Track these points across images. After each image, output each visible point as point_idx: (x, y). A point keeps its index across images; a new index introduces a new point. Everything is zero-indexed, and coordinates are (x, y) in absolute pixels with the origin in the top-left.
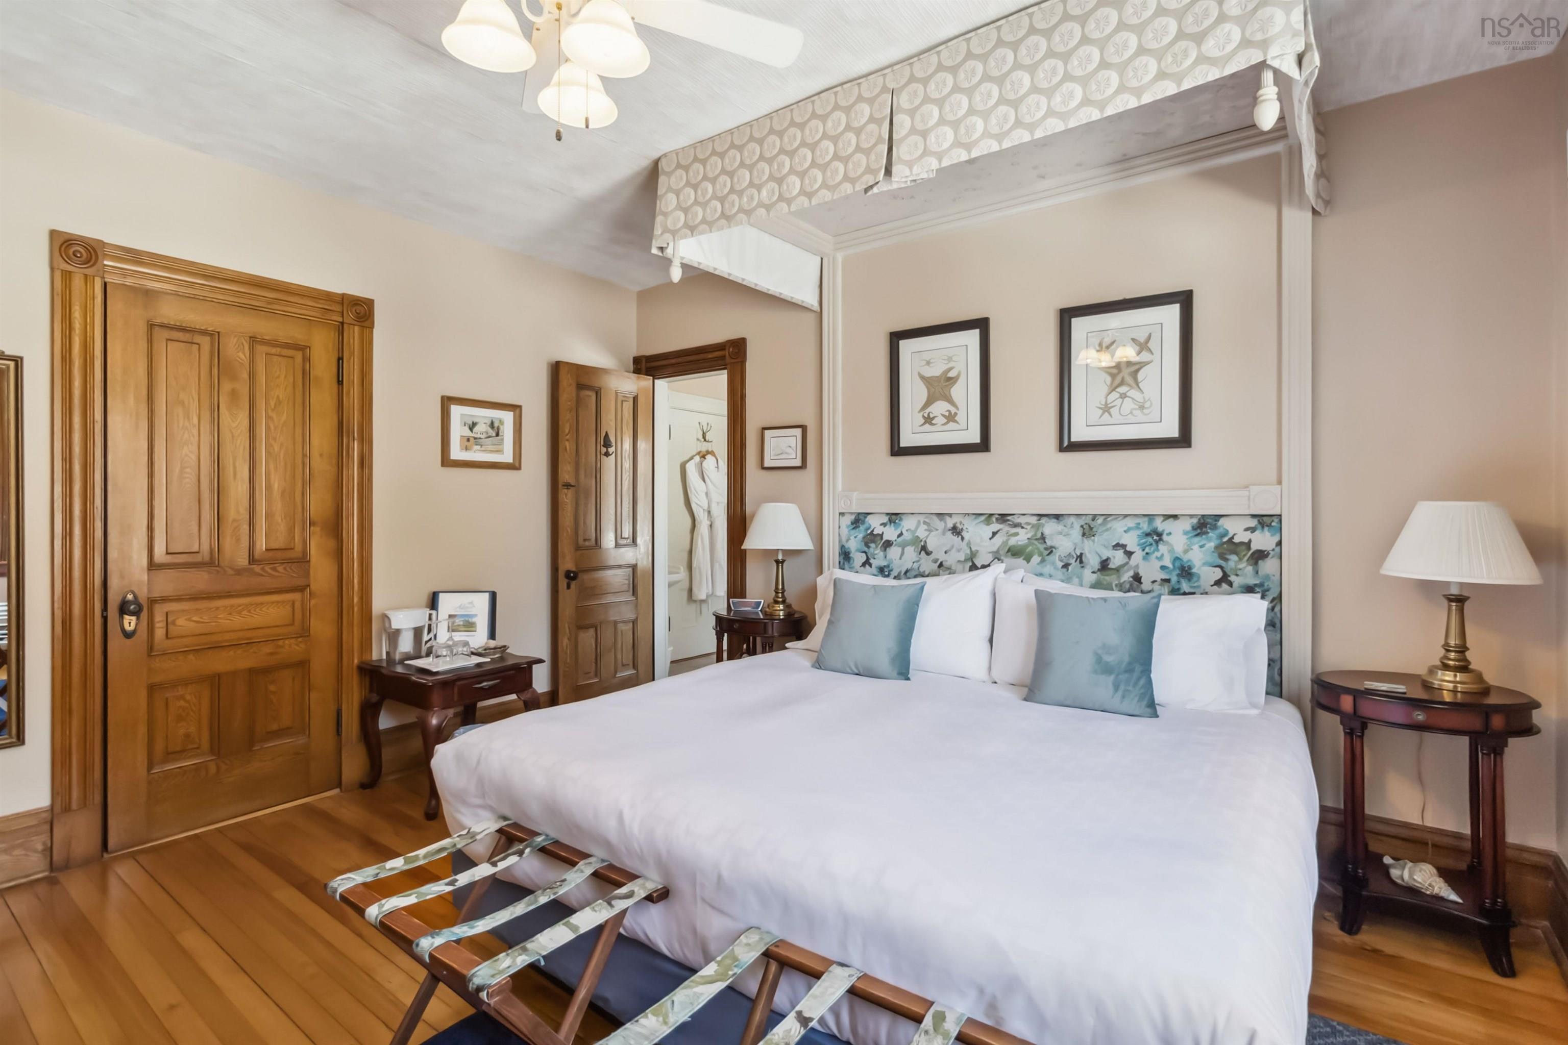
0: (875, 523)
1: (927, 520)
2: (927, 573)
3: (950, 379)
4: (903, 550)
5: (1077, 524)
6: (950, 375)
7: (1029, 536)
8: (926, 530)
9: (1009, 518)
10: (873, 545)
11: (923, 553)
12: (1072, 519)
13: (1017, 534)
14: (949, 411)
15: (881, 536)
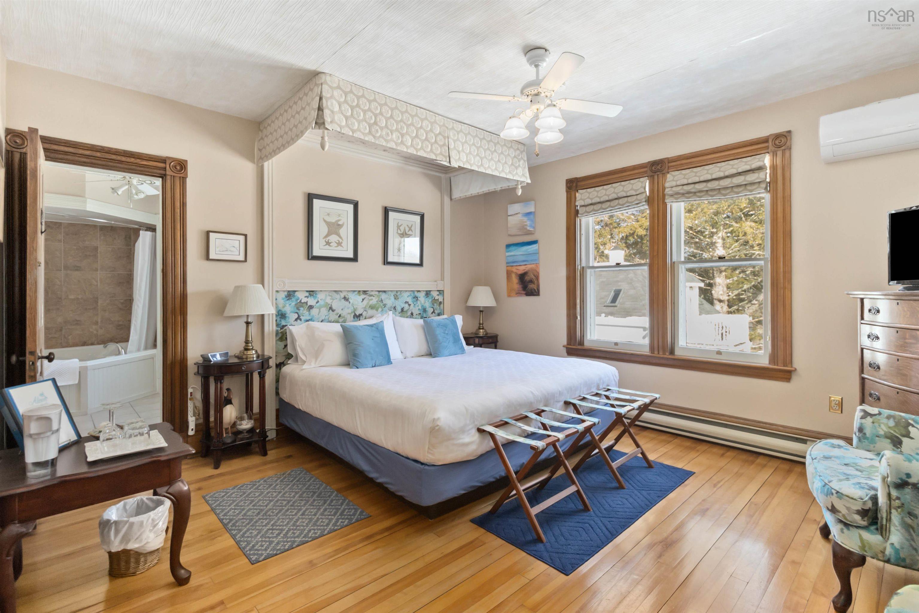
0: (301, 296)
1: (330, 294)
2: (333, 321)
3: (339, 225)
4: (320, 310)
5: (392, 294)
6: (340, 223)
7: (377, 300)
8: (331, 299)
9: (367, 292)
10: (302, 309)
11: (330, 311)
12: (390, 292)
13: (372, 299)
14: (339, 241)
15: (306, 303)
